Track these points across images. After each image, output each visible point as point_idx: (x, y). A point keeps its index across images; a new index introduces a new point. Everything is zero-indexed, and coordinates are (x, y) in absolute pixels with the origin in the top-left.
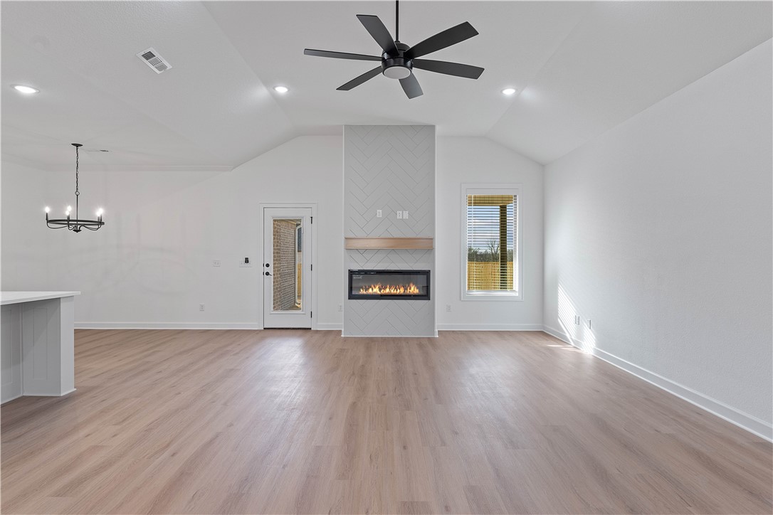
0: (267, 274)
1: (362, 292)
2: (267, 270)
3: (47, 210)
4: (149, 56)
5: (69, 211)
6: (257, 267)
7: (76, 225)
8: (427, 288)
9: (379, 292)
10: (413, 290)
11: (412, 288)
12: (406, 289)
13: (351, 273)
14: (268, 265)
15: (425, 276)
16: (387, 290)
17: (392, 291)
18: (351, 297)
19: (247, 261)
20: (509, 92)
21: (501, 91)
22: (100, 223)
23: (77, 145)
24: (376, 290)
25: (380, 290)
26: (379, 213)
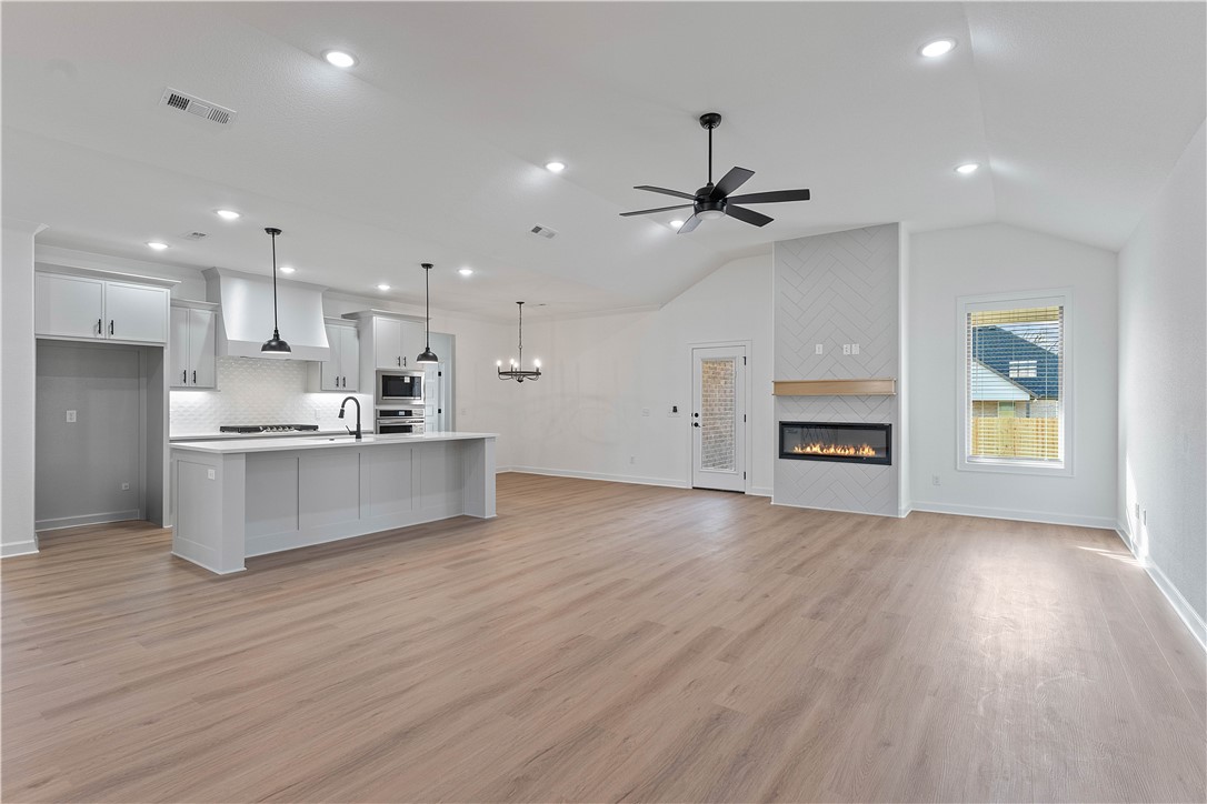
0: (696, 425)
1: (798, 450)
2: (696, 420)
3: (499, 363)
4: (537, 230)
5: (515, 364)
6: (685, 417)
7: (520, 375)
8: (888, 449)
9: (820, 452)
10: (868, 452)
11: (866, 450)
12: (857, 450)
13: (783, 425)
14: (697, 415)
15: (884, 432)
16: (832, 451)
17: (839, 452)
18: (783, 454)
19: (675, 410)
20: (967, 169)
21: (955, 169)
22: (538, 373)
23: (520, 303)
24: (817, 449)
25: (822, 450)
26: (819, 349)
